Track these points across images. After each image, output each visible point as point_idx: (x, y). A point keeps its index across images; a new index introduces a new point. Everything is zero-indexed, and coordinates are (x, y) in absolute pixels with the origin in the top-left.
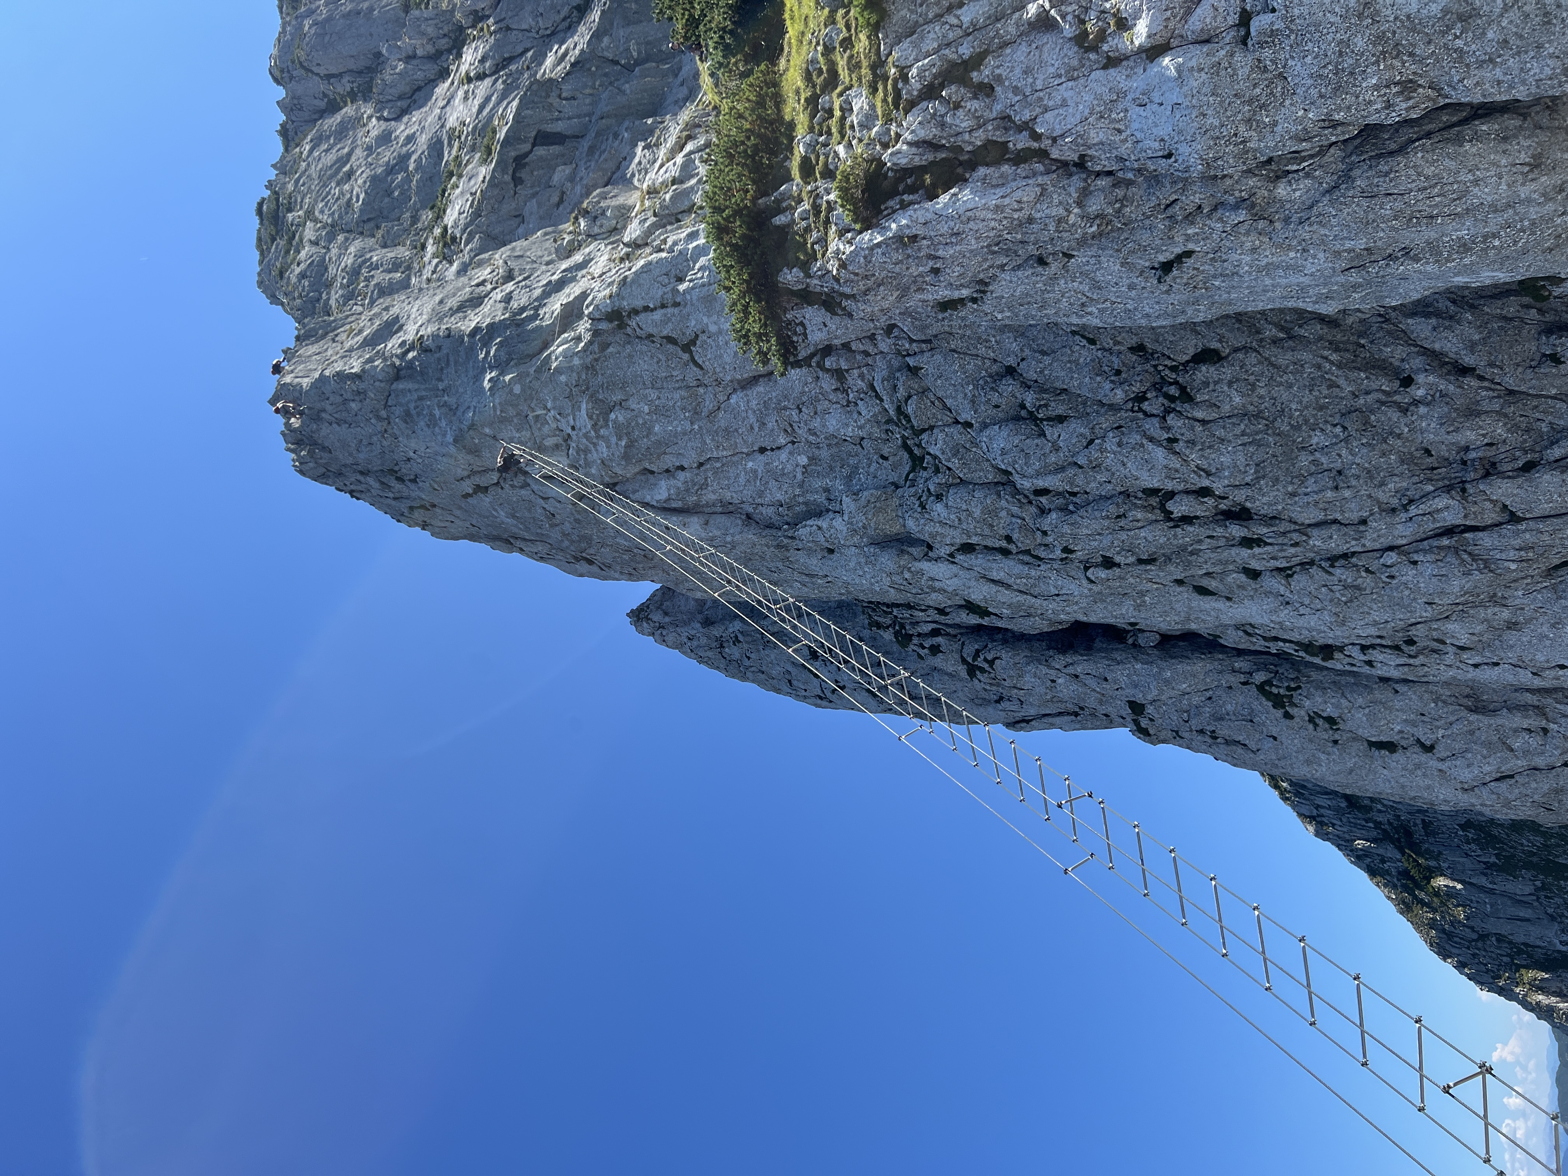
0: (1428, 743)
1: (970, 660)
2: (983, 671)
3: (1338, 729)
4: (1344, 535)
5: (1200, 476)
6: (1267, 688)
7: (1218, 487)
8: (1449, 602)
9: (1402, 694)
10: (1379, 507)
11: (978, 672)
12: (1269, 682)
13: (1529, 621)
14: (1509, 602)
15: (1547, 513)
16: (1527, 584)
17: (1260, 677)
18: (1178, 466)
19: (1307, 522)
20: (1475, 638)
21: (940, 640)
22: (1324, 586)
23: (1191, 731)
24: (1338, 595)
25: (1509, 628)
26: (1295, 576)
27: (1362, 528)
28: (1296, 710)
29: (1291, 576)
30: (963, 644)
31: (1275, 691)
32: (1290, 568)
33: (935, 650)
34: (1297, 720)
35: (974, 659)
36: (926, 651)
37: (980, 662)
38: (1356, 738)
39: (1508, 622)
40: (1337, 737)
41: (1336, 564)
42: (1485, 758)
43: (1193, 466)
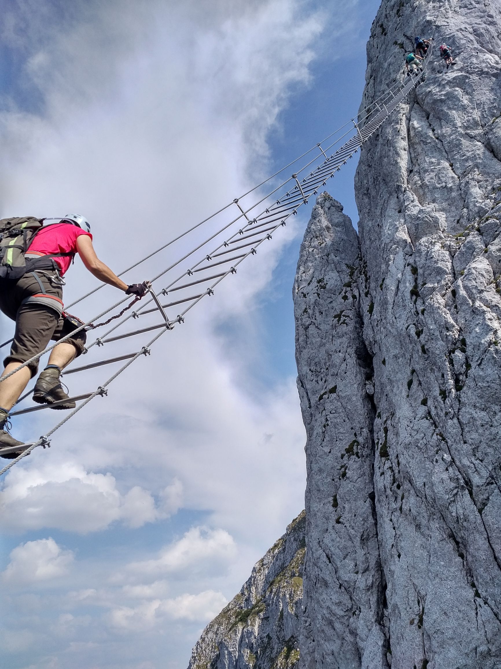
0: (341, 520)
1: (343, 314)
2: (339, 321)
3: (340, 479)
4: (456, 435)
5: (477, 361)
6: (355, 444)
7: (472, 371)
8: (427, 493)
9: (364, 505)
10: (475, 448)
11: (337, 319)
12: (358, 444)
13: (423, 534)
14: (431, 522)
15: (486, 524)
16: (443, 527)
17: (361, 439)
18: (482, 349)
19: (460, 417)
20: (408, 512)
21: (351, 299)
22: (425, 435)
23: (327, 415)
24: (421, 442)
25: (417, 526)
26: (427, 421)
27: (462, 442)
28: (347, 458)
29: (427, 419)
30: (351, 310)
31: (355, 448)
32: (431, 418)
33: (345, 298)
34: (341, 460)
35: (344, 316)
36: (344, 294)
37: (343, 318)
38: (337, 488)
39: (420, 525)
40: (336, 480)
41: (438, 436)
42: (338, 547)
43: (483, 356)
